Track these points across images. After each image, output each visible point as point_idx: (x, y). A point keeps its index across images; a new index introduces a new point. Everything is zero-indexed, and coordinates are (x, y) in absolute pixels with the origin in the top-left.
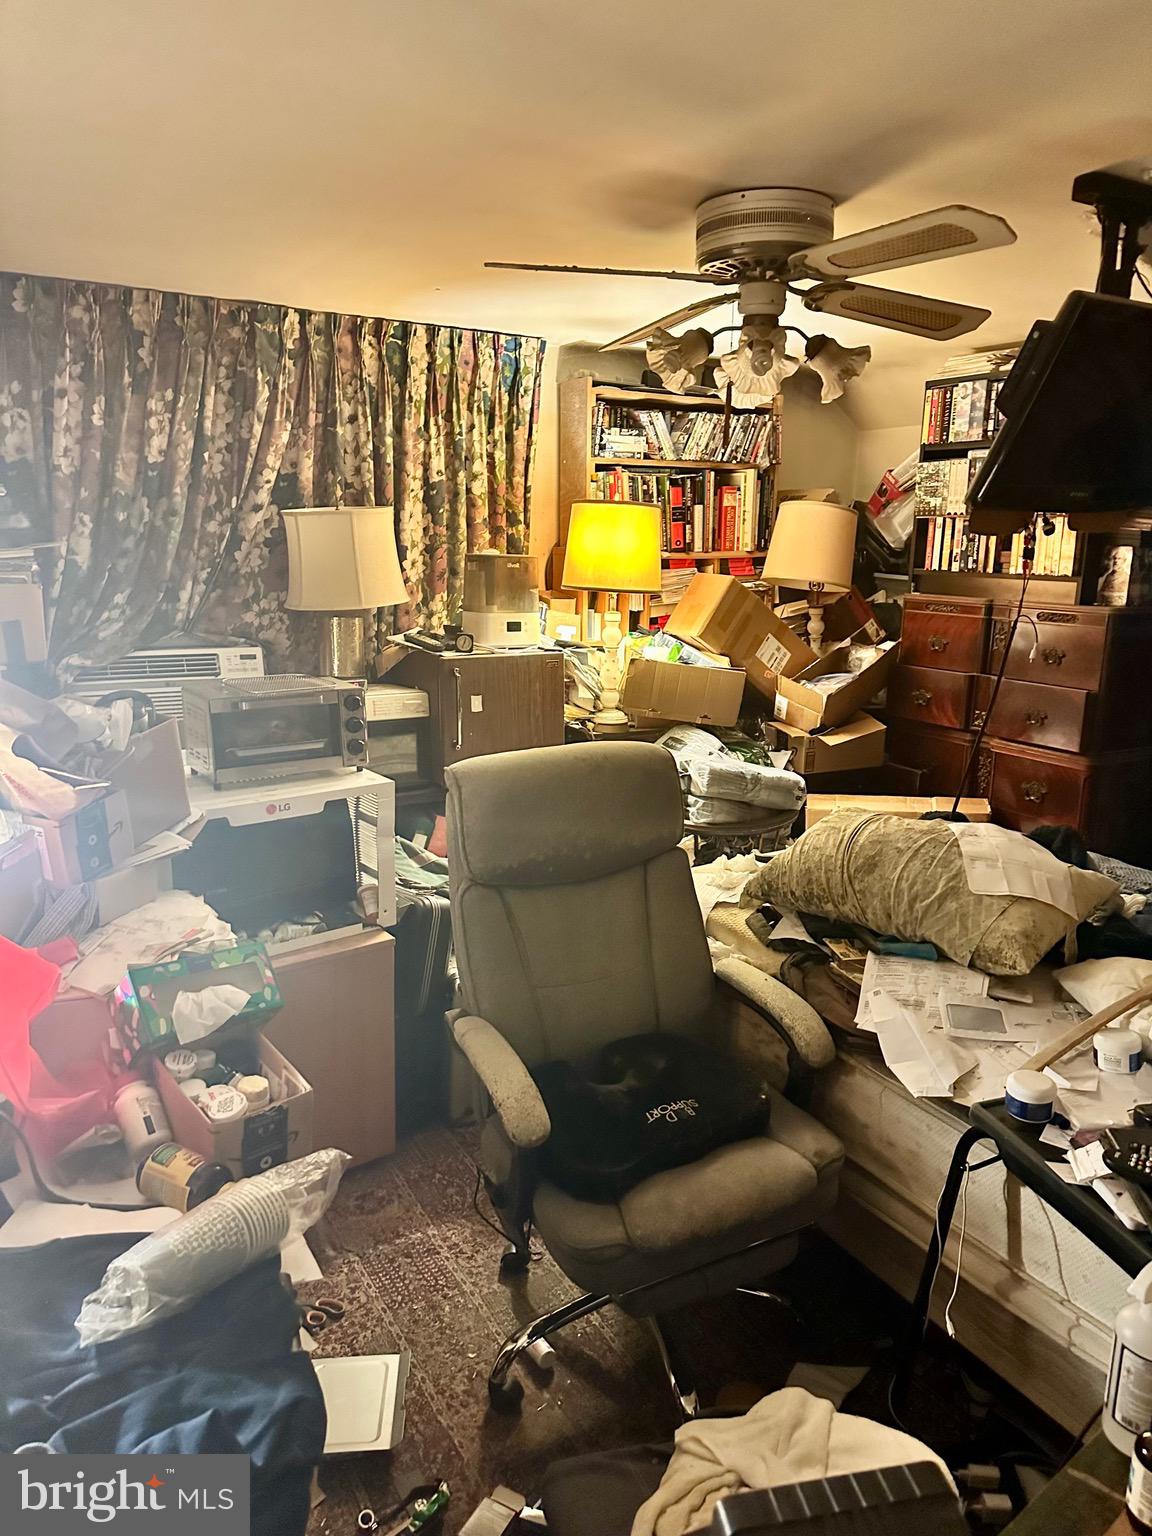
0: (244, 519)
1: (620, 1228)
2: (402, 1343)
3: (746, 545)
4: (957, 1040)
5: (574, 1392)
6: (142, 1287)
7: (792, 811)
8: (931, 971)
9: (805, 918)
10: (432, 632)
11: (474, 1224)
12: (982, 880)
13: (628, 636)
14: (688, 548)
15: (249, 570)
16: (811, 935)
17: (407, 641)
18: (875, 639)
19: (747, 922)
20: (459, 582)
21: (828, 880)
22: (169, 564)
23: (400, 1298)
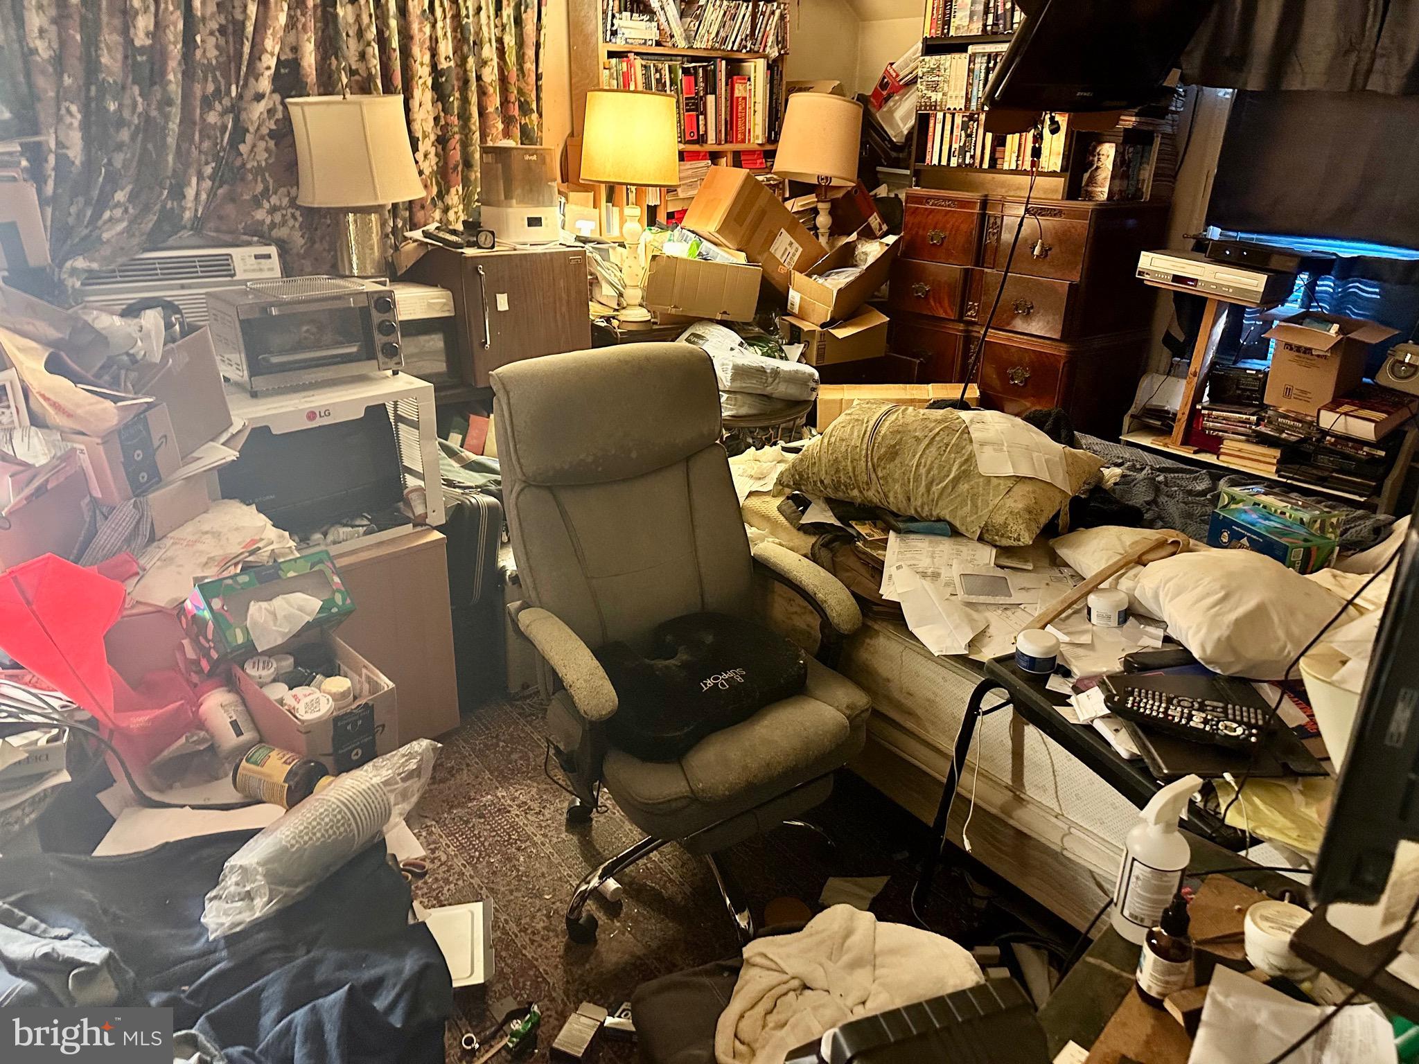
0: (245, 109)
1: (684, 783)
2: (484, 892)
3: (758, 137)
4: (969, 604)
5: (642, 919)
6: (261, 881)
7: (807, 402)
8: (945, 546)
9: (832, 503)
10: (451, 227)
11: (538, 783)
12: (993, 463)
13: (647, 231)
14: (702, 139)
15: (255, 164)
16: (839, 519)
17: (425, 237)
18: (878, 234)
19: (779, 509)
20: (476, 174)
21: (854, 468)
22: (170, 158)
23: (477, 853)
